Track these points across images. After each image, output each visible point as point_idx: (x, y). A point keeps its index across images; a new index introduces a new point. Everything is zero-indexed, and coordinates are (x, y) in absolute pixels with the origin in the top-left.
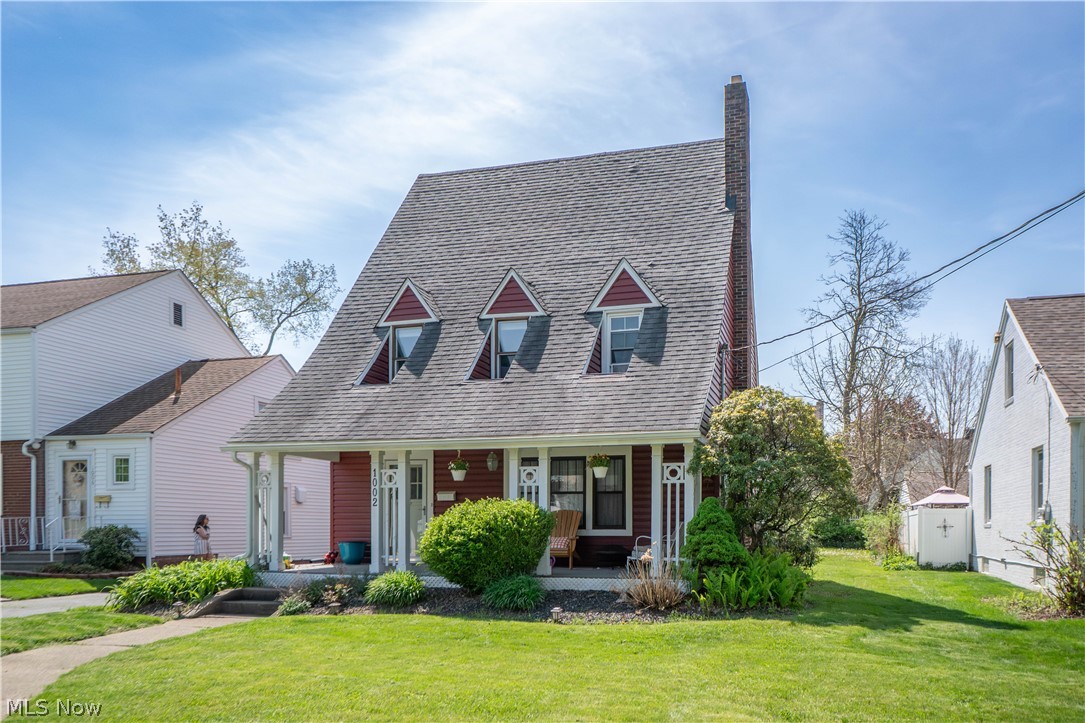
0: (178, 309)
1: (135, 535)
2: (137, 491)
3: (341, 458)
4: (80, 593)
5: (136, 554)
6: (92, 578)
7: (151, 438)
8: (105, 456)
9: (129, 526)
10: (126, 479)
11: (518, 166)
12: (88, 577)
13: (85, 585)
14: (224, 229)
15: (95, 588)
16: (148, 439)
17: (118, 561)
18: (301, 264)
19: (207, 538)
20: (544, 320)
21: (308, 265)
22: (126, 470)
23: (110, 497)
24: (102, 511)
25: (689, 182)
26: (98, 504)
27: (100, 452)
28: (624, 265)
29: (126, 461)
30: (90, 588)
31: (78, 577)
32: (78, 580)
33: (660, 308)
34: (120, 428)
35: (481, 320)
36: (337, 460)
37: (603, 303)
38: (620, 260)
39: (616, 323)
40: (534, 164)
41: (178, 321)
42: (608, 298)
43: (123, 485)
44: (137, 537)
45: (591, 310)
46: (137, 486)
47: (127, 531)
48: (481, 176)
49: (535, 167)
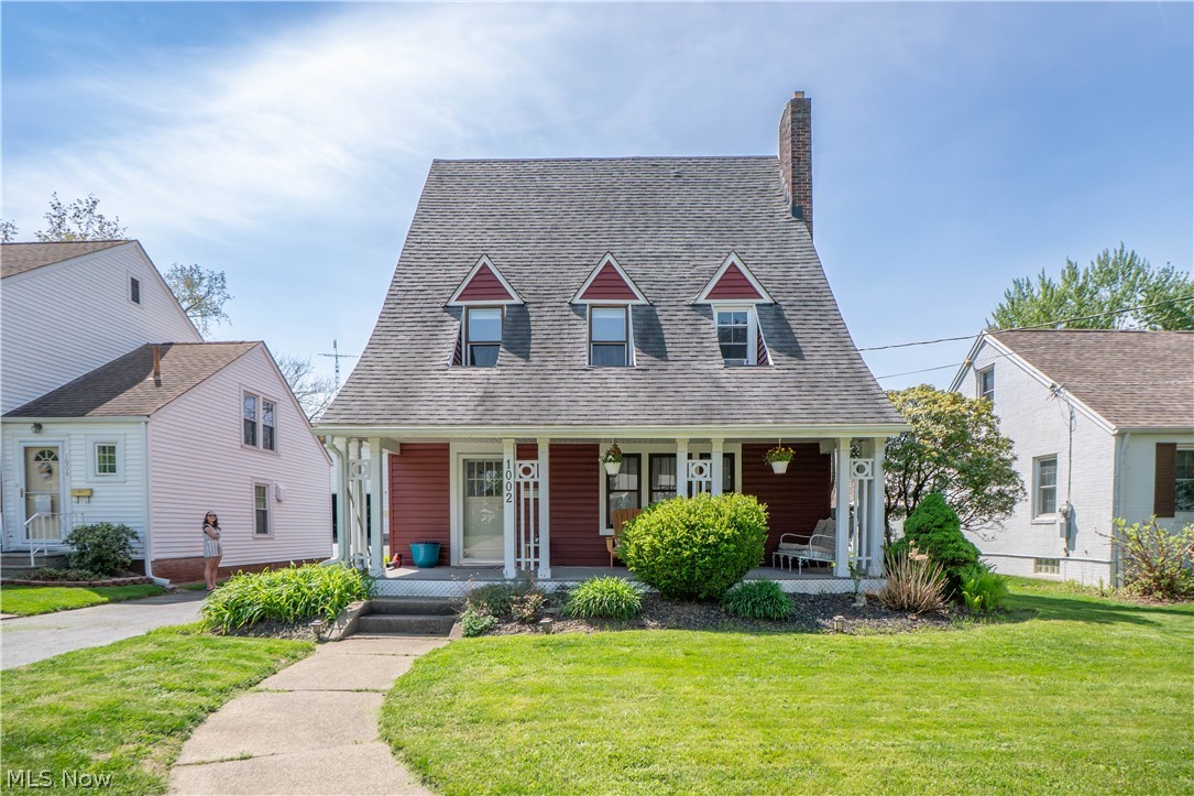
0: (135, 284)
1: (134, 535)
2: (127, 484)
3: (402, 450)
4: (92, 605)
5: (134, 557)
6: (94, 586)
7: (146, 423)
8: (83, 442)
9: (127, 526)
10: (113, 470)
11: (547, 161)
12: (90, 585)
13: (95, 597)
14: (121, 225)
15: (106, 599)
16: (143, 424)
17: (116, 565)
18: (188, 268)
19: (217, 538)
20: (647, 308)
21: (195, 270)
22: (112, 459)
23: (92, 491)
24: (83, 505)
25: (741, 191)
26: (75, 499)
27: (75, 439)
28: (733, 258)
29: (112, 449)
30: (99, 598)
31: (77, 586)
32: (80, 589)
33: (771, 305)
34: (101, 409)
35: (574, 305)
36: (397, 452)
37: (712, 295)
38: (729, 253)
39: (723, 317)
40: (564, 160)
41: (136, 298)
42: (717, 291)
43: (109, 477)
44: (137, 538)
45: (698, 302)
46: (128, 478)
47: (124, 529)
48: (508, 167)
49: (567, 164)
